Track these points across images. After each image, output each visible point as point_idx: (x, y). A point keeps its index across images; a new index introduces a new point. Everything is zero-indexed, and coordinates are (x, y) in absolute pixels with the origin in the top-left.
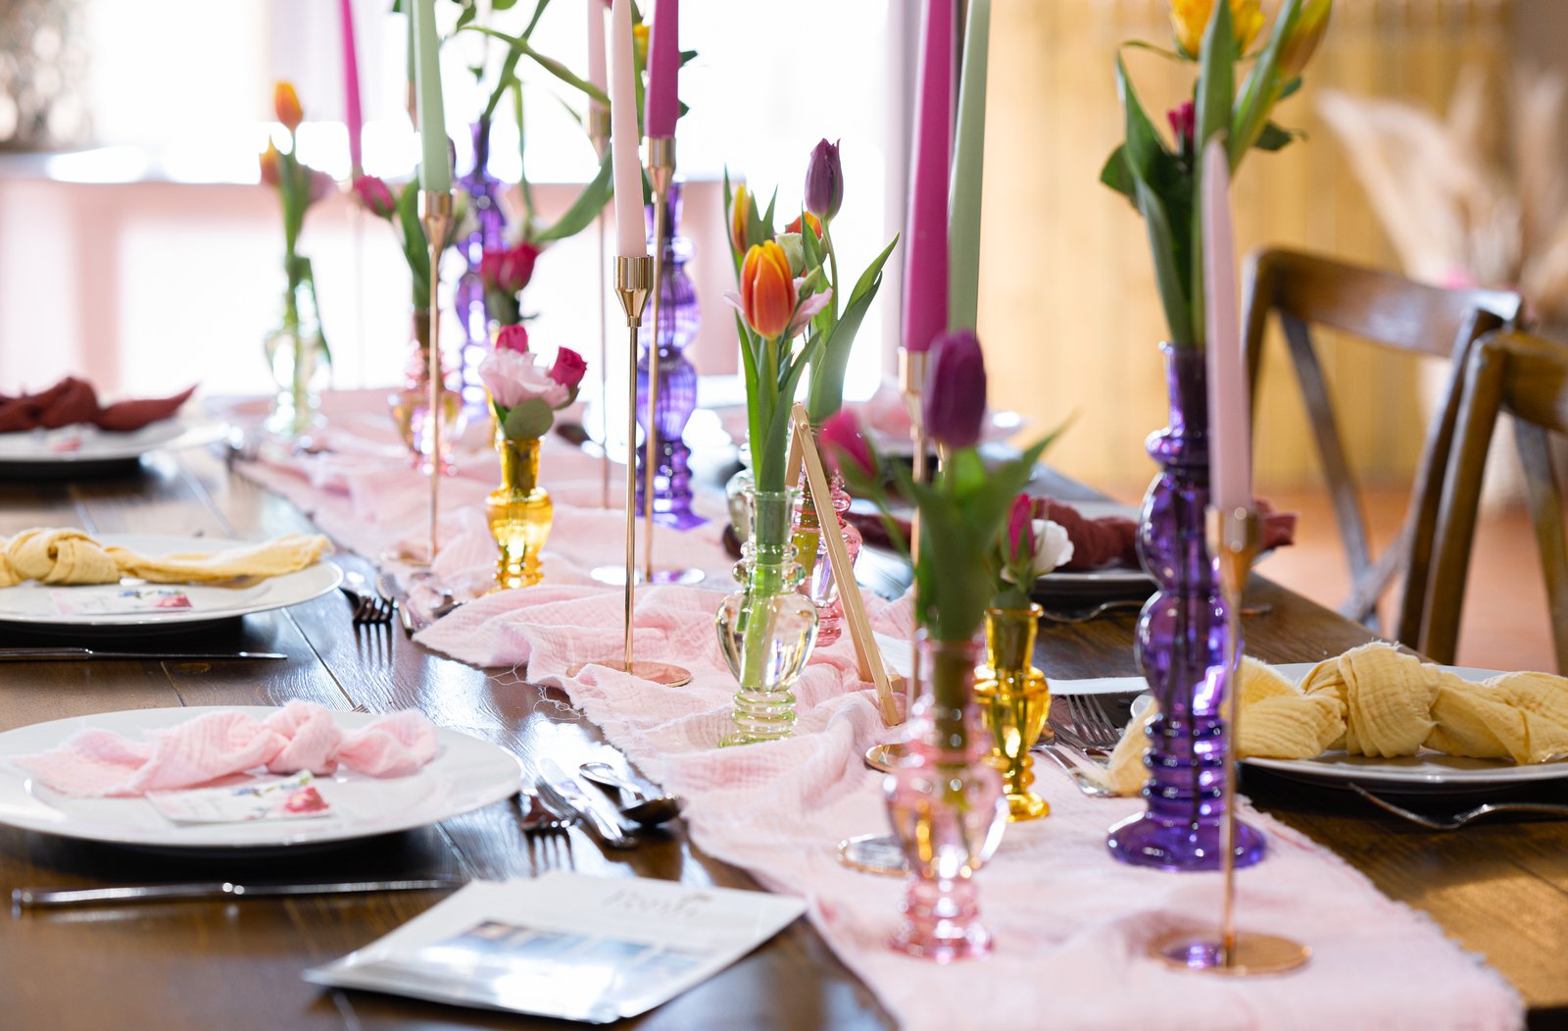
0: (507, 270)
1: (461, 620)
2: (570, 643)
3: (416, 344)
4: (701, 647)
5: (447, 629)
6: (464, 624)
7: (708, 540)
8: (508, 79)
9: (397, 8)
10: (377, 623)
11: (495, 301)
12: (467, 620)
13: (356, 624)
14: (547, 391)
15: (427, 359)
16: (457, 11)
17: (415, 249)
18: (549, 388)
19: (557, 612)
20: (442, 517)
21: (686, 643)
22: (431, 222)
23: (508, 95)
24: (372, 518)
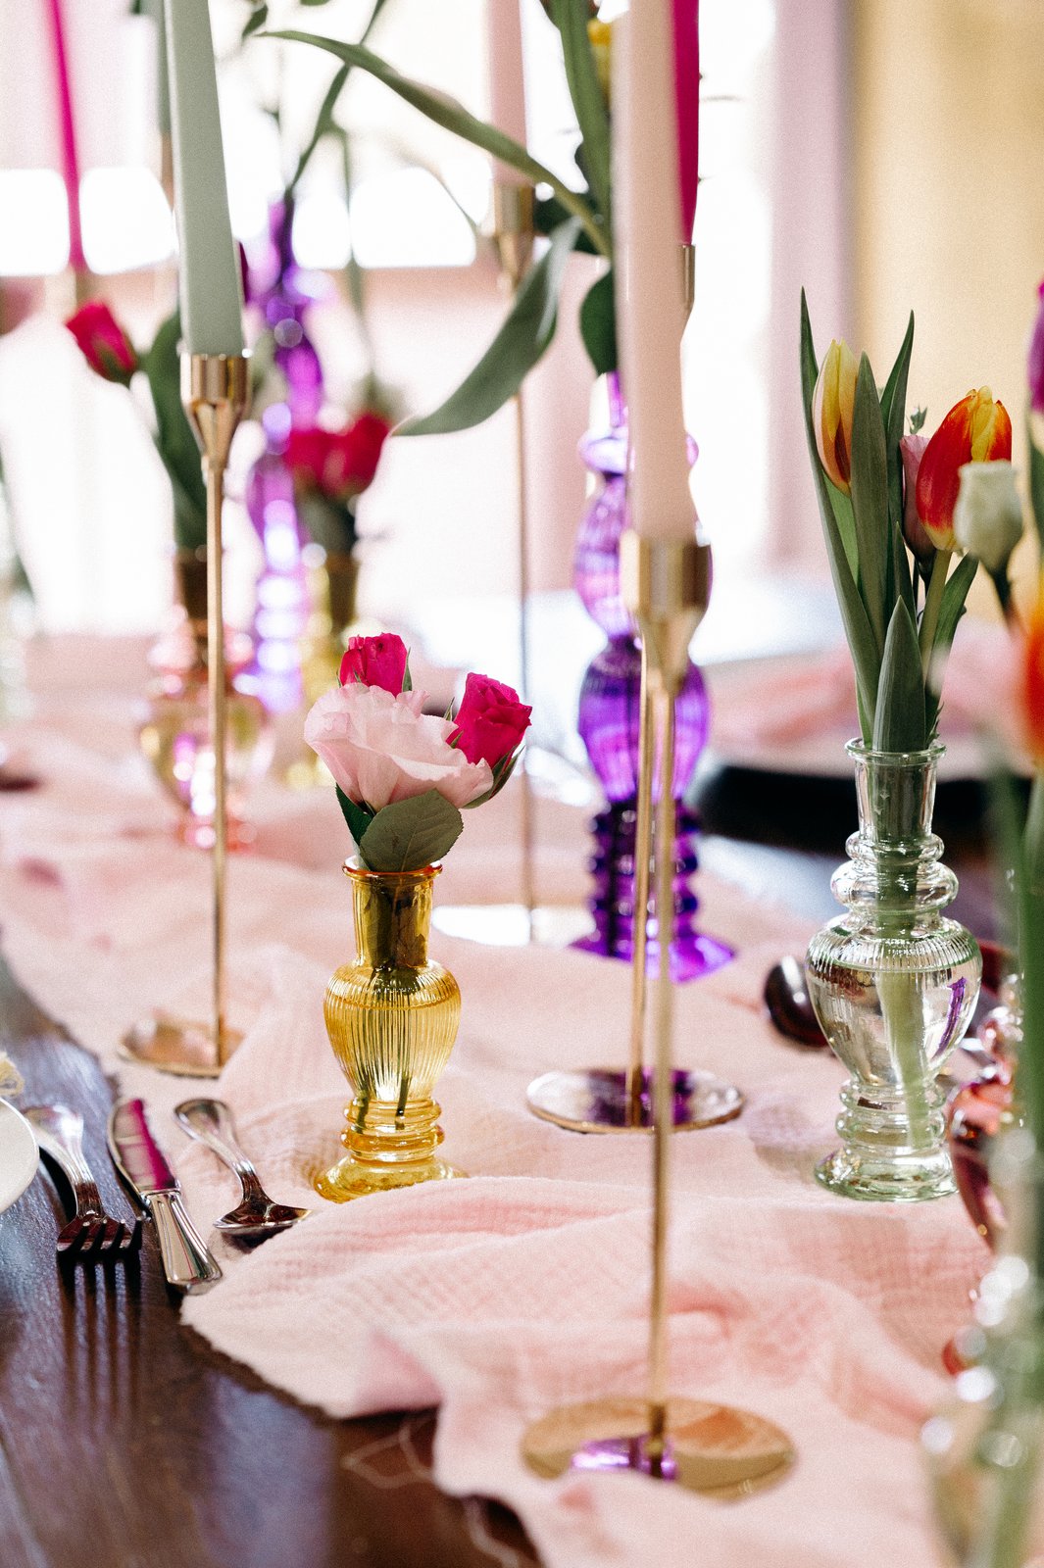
0: (335, 465)
1: (283, 1269)
2: (524, 1363)
3: (180, 613)
4: (802, 1357)
5: (252, 1293)
6: (288, 1276)
7: (735, 1000)
8: (326, 125)
9: (137, 9)
10: (109, 1259)
11: (315, 513)
12: (293, 1268)
13: (65, 1264)
14: (450, 776)
15: (202, 640)
16: (243, 14)
17: (176, 442)
18: (455, 771)
19: (486, 1266)
20: (233, 958)
21: (770, 1350)
22: (205, 412)
23: (327, 154)
24: (104, 943)
